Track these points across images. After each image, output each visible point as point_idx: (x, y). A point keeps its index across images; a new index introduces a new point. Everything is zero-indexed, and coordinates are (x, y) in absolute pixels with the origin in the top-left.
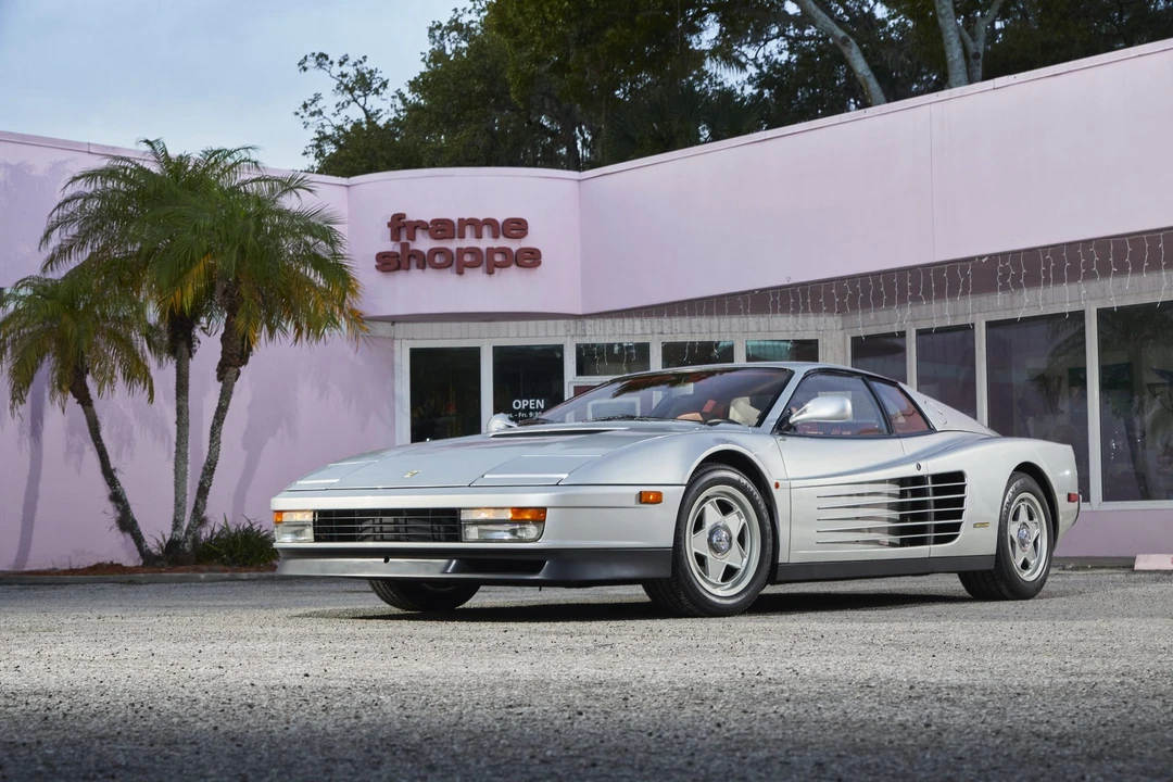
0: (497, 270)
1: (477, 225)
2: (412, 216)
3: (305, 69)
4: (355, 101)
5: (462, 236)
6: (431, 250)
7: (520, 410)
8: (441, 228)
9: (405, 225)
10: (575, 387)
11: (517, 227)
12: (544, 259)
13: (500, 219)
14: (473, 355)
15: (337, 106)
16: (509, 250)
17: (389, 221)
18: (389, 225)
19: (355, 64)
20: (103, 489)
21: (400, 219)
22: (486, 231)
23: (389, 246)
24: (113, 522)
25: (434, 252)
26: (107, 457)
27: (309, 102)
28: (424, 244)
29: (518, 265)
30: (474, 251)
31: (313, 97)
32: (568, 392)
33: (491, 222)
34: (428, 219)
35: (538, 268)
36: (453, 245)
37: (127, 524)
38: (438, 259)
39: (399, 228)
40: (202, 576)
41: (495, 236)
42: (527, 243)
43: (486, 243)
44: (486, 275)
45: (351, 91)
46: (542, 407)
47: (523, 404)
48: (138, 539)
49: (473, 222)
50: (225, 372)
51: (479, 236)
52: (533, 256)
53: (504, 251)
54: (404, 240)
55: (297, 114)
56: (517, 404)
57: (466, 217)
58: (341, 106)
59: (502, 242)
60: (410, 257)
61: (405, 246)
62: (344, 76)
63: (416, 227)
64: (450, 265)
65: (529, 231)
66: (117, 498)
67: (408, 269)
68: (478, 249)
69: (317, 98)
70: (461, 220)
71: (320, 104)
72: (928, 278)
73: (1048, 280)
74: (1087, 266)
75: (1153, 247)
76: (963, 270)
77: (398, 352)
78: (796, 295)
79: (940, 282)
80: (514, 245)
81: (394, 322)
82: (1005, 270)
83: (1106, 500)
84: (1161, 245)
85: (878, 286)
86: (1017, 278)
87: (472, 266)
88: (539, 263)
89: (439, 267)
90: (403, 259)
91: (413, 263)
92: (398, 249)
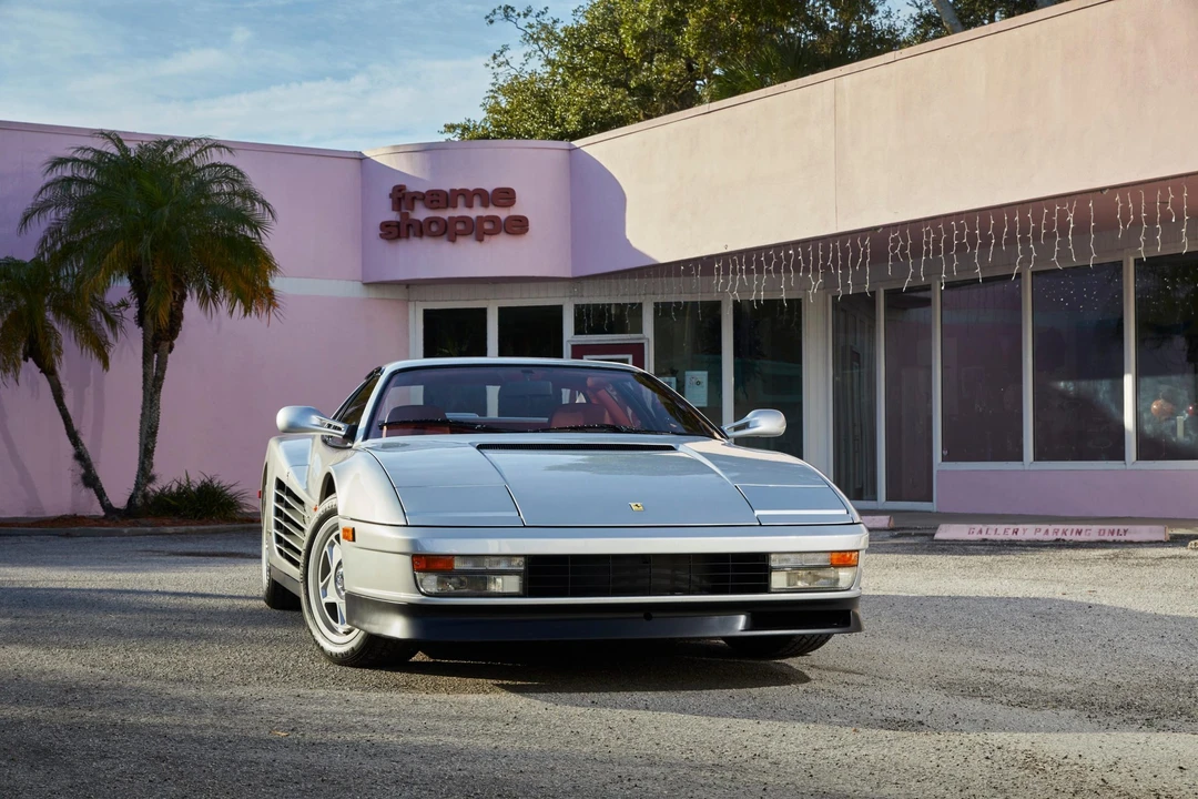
0: (486, 238)
1: (468, 196)
2: (412, 188)
3: (492, 22)
4: (541, 50)
5: (455, 207)
6: (427, 219)
8: (437, 199)
9: (404, 195)
10: (573, 346)
11: (506, 196)
12: (531, 226)
13: (489, 188)
14: (483, 312)
15: (525, 55)
16: (497, 218)
17: (391, 192)
18: (391, 196)
19: (538, 16)
20: (69, 449)
21: (400, 191)
22: (476, 201)
23: (393, 216)
24: (79, 478)
25: (431, 221)
26: (70, 420)
27: (498, 53)
28: (421, 213)
29: (508, 233)
30: (464, 220)
31: (501, 49)
32: (567, 349)
33: (480, 193)
34: (424, 190)
35: (527, 234)
36: (446, 214)
37: (90, 480)
38: (434, 228)
39: (399, 199)
40: (126, 530)
41: (485, 205)
42: (515, 211)
43: (477, 212)
44: (478, 243)
45: (536, 41)
48: (101, 494)
49: (463, 193)
50: (158, 345)
51: (469, 205)
52: (518, 223)
53: (493, 220)
54: (404, 211)
55: (487, 65)
57: (457, 188)
58: (528, 55)
59: (493, 211)
60: (409, 226)
61: (405, 216)
62: (531, 26)
63: (414, 199)
64: (444, 233)
65: (517, 199)
66: (81, 456)
67: (407, 237)
68: (468, 218)
69: (505, 48)
70: (452, 190)
71: (508, 54)
72: (835, 247)
73: (928, 250)
74: (960, 237)
75: (1011, 221)
76: (863, 240)
77: (411, 313)
78: (734, 261)
79: (845, 252)
80: (503, 214)
81: (409, 285)
82: (895, 240)
83: (1038, 460)
84: (1017, 218)
85: (797, 254)
86: (904, 248)
87: (464, 234)
88: (527, 230)
89: (434, 235)
90: (403, 227)
91: (411, 232)
92: (398, 219)
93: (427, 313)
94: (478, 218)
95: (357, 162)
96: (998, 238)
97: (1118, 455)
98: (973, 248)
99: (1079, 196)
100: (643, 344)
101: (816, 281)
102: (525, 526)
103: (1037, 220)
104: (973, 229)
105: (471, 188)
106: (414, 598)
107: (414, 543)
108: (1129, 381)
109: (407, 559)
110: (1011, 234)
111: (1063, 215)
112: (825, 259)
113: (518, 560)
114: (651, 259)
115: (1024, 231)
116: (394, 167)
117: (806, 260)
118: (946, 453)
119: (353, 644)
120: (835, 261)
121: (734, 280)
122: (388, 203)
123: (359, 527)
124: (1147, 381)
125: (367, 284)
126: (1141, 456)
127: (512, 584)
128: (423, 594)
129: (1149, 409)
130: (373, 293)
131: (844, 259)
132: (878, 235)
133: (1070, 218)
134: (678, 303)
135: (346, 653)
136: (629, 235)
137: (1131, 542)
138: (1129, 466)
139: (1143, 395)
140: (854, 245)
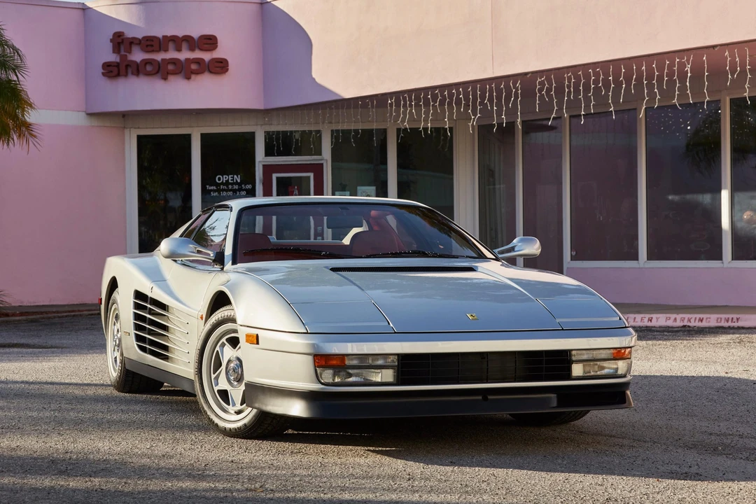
0: (193, 76)
1: (178, 42)
2: (130, 34)
5: (166, 50)
6: (143, 60)
7: (222, 183)
8: (150, 43)
9: (123, 40)
10: (264, 166)
11: (209, 42)
12: (231, 67)
13: (196, 34)
14: (187, 138)
16: (203, 60)
17: (111, 37)
18: (111, 41)
21: (119, 36)
22: (184, 45)
23: (113, 58)
25: (146, 62)
28: (138, 56)
29: (211, 72)
30: (174, 62)
32: (259, 170)
33: (188, 39)
34: (140, 36)
36: (159, 57)
38: (149, 68)
39: (119, 44)
41: (192, 49)
42: (218, 54)
43: (184, 55)
44: (186, 81)
46: (239, 181)
47: (224, 178)
49: (174, 39)
51: (179, 49)
52: (220, 64)
53: (199, 61)
54: (123, 53)
56: (219, 179)
57: (169, 34)
60: (127, 66)
61: (123, 58)
63: (131, 43)
64: (157, 72)
65: (219, 44)
67: (126, 75)
68: (178, 60)
70: (164, 37)
72: (491, 89)
73: (569, 92)
74: (596, 82)
75: (639, 69)
76: (515, 84)
77: (127, 138)
78: (404, 99)
79: (499, 92)
80: (207, 56)
81: (125, 116)
82: (542, 83)
83: (650, 260)
84: (644, 68)
85: (459, 93)
86: (549, 90)
87: (175, 73)
88: (227, 70)
89: (148, 74)
90: (122, 68)
91: (130, 70)
92: (118, 60)
93: (140, 138)
94: (187, 60)
95: (79, 12)
96: (629, 84)
97: (718, 256)
98: (607, 90)
99: (694, 51)
100: (322, 164)
101: (475, 114)
102: (395, 333)
103: (661, 69)
104: (606, 75)
105: (180, 34)
106: (315, 387)
107: (313, 345)
108: (725, 195)
109: (310, 358)
110: (639, 79)
111: (682, 65)
112: (483, 97)
113: (392, 357)
114: (336, 94)
115: (650, 78)
116: (114, 16)
117: (467, 99)
118: (574, 253)
119: (246, 421)
120: (491, 100)
121: (405, 113)
122: (109, 46)
123: (261, 333)
124: (740, 196)
125: (90, 115)
126: (736, 257)
127: (388, 375)
128: (322, 384)
129: (741, 219)
130: (95, 122)
131: (499, 98)
132: (527, 79)
133: (688, 68)
134: (356, 131)
135: (239, 428)
136: (315, 74)
137: (743, 328)
138: (726, 265)
139: (737, 207)
140: (507, 86)
